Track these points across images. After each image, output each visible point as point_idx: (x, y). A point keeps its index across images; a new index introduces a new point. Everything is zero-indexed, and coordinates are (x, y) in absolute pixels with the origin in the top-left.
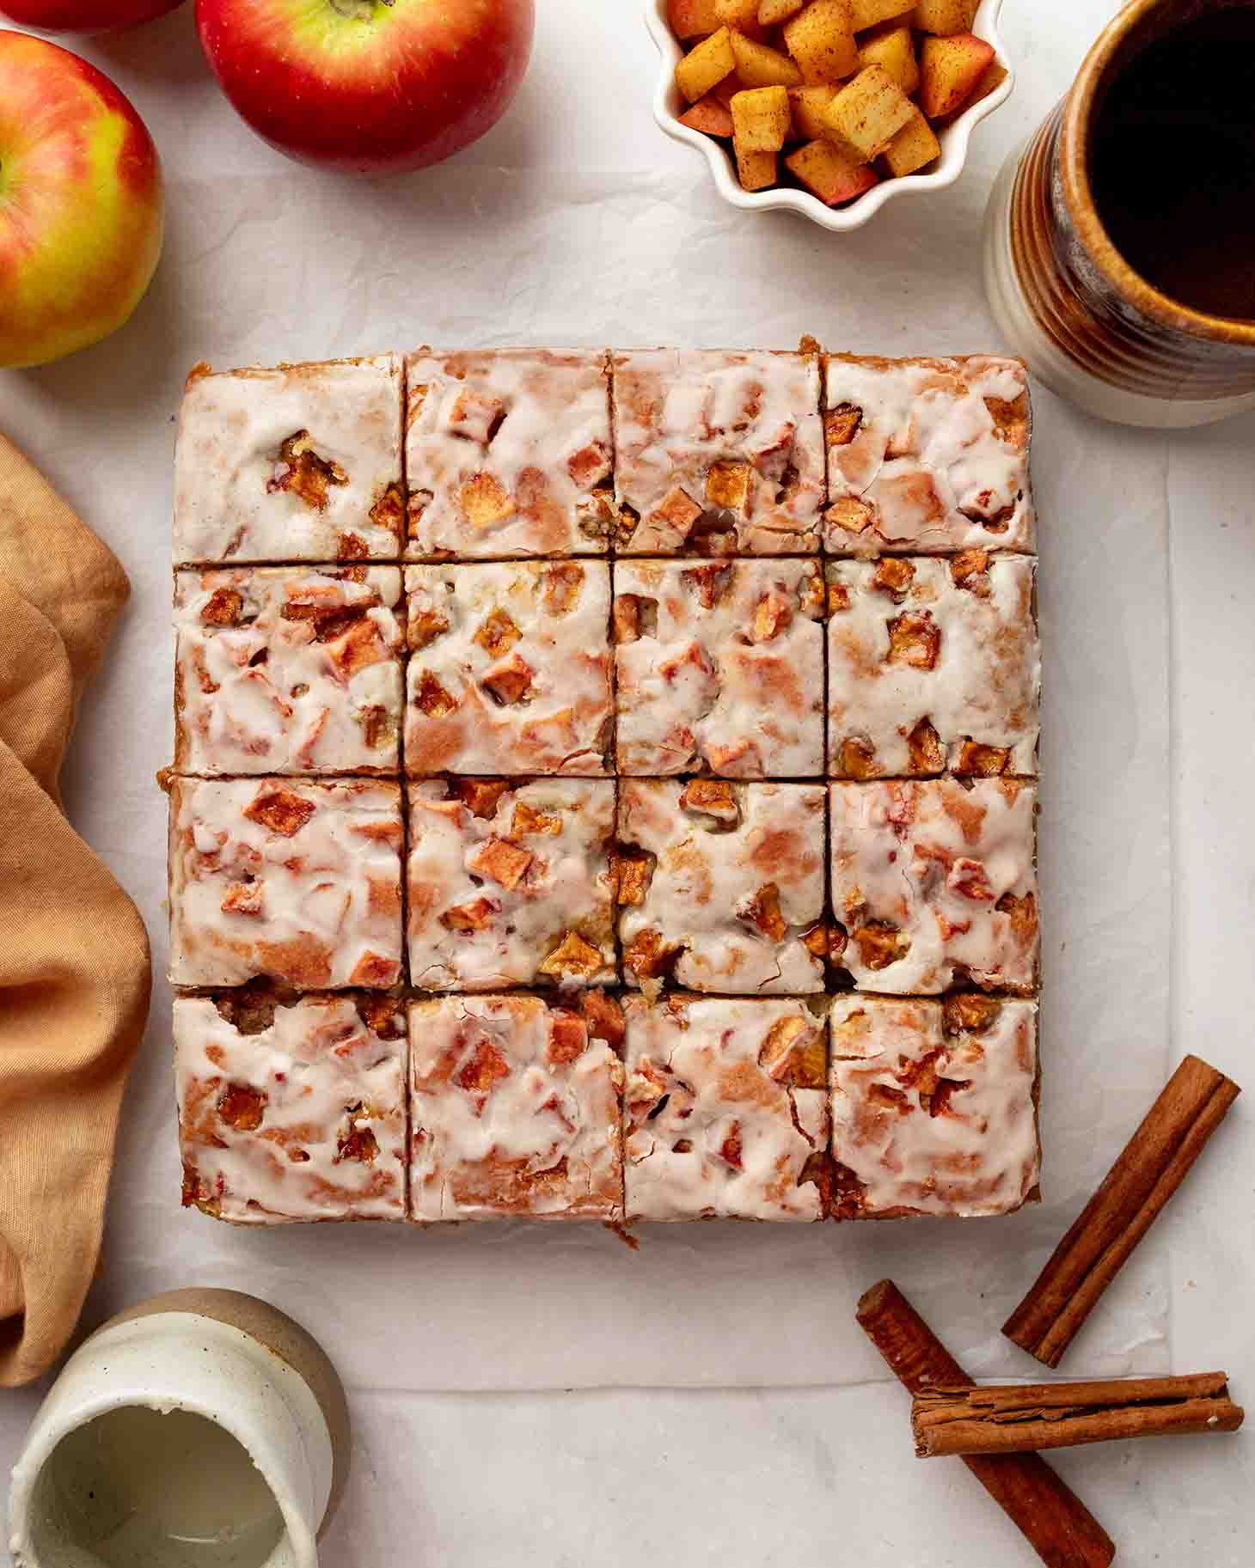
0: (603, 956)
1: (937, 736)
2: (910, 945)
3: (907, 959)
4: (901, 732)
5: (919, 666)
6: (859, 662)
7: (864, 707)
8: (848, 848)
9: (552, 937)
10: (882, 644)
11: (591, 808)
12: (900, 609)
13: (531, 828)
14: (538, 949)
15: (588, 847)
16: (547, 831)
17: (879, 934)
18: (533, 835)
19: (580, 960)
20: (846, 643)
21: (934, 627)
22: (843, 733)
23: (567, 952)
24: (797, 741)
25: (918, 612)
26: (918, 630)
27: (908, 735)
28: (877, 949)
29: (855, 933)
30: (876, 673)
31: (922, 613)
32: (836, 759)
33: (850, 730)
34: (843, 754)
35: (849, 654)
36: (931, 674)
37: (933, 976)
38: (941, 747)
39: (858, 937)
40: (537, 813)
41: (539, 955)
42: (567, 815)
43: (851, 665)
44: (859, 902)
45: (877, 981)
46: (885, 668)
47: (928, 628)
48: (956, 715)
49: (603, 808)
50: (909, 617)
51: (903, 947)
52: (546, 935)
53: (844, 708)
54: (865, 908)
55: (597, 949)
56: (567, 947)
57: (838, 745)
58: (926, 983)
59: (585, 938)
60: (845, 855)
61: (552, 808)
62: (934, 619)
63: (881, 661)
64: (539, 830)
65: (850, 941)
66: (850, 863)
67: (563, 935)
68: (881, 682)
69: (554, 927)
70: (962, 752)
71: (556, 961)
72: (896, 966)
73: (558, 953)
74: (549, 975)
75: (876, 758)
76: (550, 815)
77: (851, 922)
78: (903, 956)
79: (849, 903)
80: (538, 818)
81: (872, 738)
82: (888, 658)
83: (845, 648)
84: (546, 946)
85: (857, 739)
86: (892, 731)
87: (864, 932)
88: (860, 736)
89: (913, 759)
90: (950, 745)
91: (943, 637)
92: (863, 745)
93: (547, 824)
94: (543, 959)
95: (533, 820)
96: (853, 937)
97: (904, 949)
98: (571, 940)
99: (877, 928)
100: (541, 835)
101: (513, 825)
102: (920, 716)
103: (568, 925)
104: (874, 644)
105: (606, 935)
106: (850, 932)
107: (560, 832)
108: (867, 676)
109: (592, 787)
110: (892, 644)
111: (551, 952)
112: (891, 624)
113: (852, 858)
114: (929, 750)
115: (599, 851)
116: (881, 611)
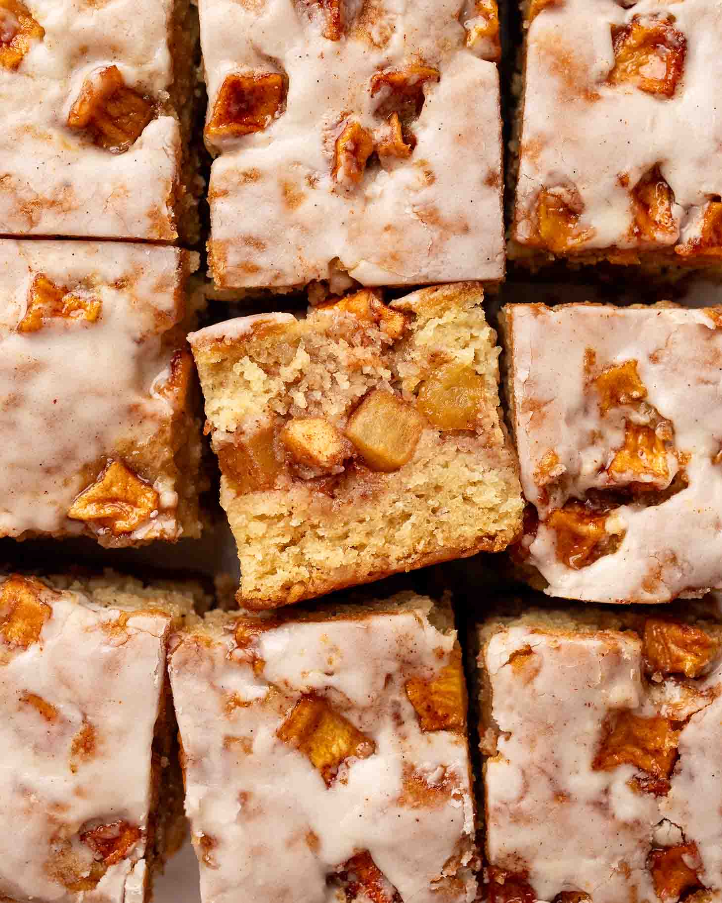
0: (158, 495)
1: (670, 193)
2: (624, 532)
3: (620, 553)
4: (623, 182)
5: (652, 93)
6: (570, 80)
7: (572, 142)
8: (539, 394)
9: (86, 467)
10: (604, 58)
11: (143, 287)
12: (631, 12)
13: (56, 312)
14: (66, 484)
15: (140, 342)
16: (79, 318)
17: (581, 518)
18: (58, 320)
19: (127, 501)
20: (551, 52)
21: (678, 34)
22: (541, 179)
23: (108, 489)
24: (466, 229)
25: (655, 16)
26: (654, 41)
27: (632, 186)
28: (578, 539)
29: (549, 516)
30: (592, 97)
31: (663, 17)
32: (527, 216)
33: (551, 174)
34: (538, 210)
35: (556, 67)
36: (670, 102)
37: (658, 576)
38: (676, 210)
39: (553, 521)
40: (66, 290)
41: (67, 492)
42: (107, 295)
43: (555, 82)
44: (556, 472)
45: (578, 586)
46: (605, 91)
47: (669, 37)
48: (702, 163)
49: (160, 287)
50: (643, 22)
51: (615, 536)
52: (77, 465)
53: (543, 142)
54: (562, 481)
55: (150, 485)
56: (107, 481)
57: (531, 197)
58: (648, 586)
59: (132, 469)
60: (535, 406)
61: (87, 284)
62: (679, 25)
63: (599, 82)
64: (67, 315)
65: (542, 529)
66: (543, 416)
67: (101, 465)
68: (600, 110)
69: (89, 453)
70: (706, 216)
71: (90, 501)
72: (605, 563)
73: (94, 491)
74: (81, 521)
75: (584, 218)
76: (85, 295)
77: (545, 500)
78: (614, 550)
79: (543, 473)
80: (66, 298)
81: (580, 187)
82: (610, 78)
83: (551, 59)
84: (77, 480)
85: (559, 190)
86: (609, 180)
87: (560, 516)
88: (564, 185)
89: (636, 223)
90: (688, 209)
91: (690, 53)
92: (567, 198)
93: (79, 307)
94: (73, 500)
95: (59, 300)
96: (546, 522)
97: (616, 539)
98: (113, 473)
99: (578, 509)
100: (69, 321)
101: (29, 306)
102: (650, 161)
103: (108, 451)
104: (593, 59)
105: (163, 466)
106: (542, 516)
107: (97, 319)
108: (580, 100)
109: (146, 254)
110: (618, 61)
111: (83, 488)
112: (618, 33)
113: (544, 409)
114: (659, 212)
115: (156, 350)
116: (604, 13)
